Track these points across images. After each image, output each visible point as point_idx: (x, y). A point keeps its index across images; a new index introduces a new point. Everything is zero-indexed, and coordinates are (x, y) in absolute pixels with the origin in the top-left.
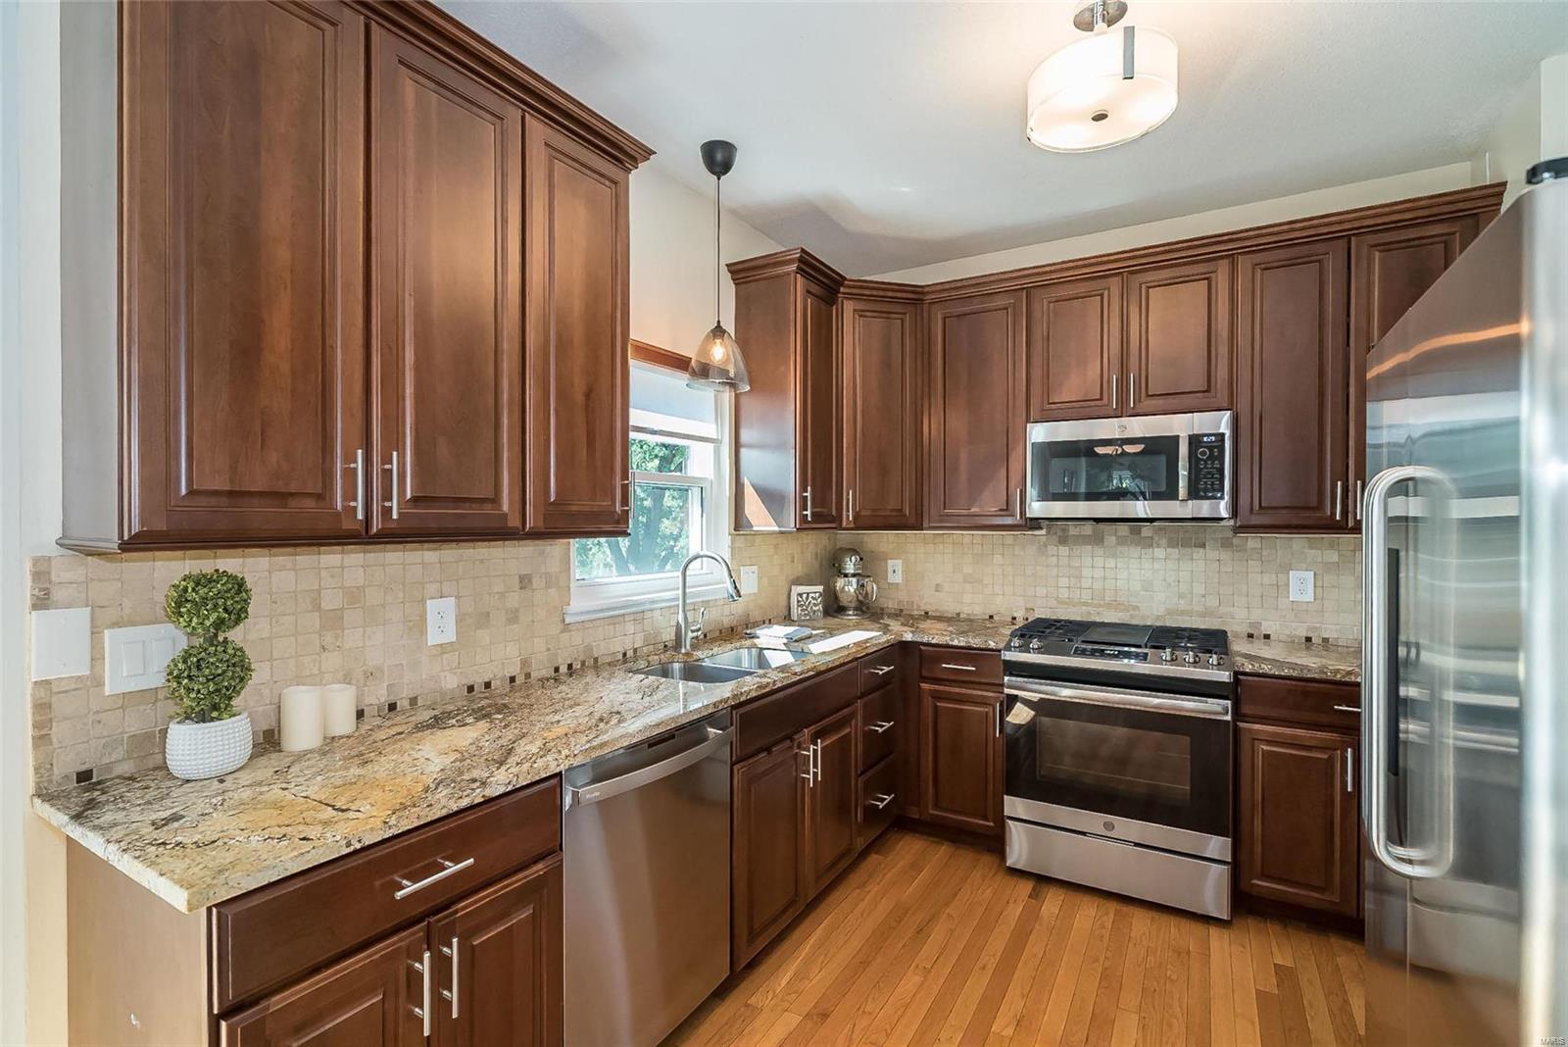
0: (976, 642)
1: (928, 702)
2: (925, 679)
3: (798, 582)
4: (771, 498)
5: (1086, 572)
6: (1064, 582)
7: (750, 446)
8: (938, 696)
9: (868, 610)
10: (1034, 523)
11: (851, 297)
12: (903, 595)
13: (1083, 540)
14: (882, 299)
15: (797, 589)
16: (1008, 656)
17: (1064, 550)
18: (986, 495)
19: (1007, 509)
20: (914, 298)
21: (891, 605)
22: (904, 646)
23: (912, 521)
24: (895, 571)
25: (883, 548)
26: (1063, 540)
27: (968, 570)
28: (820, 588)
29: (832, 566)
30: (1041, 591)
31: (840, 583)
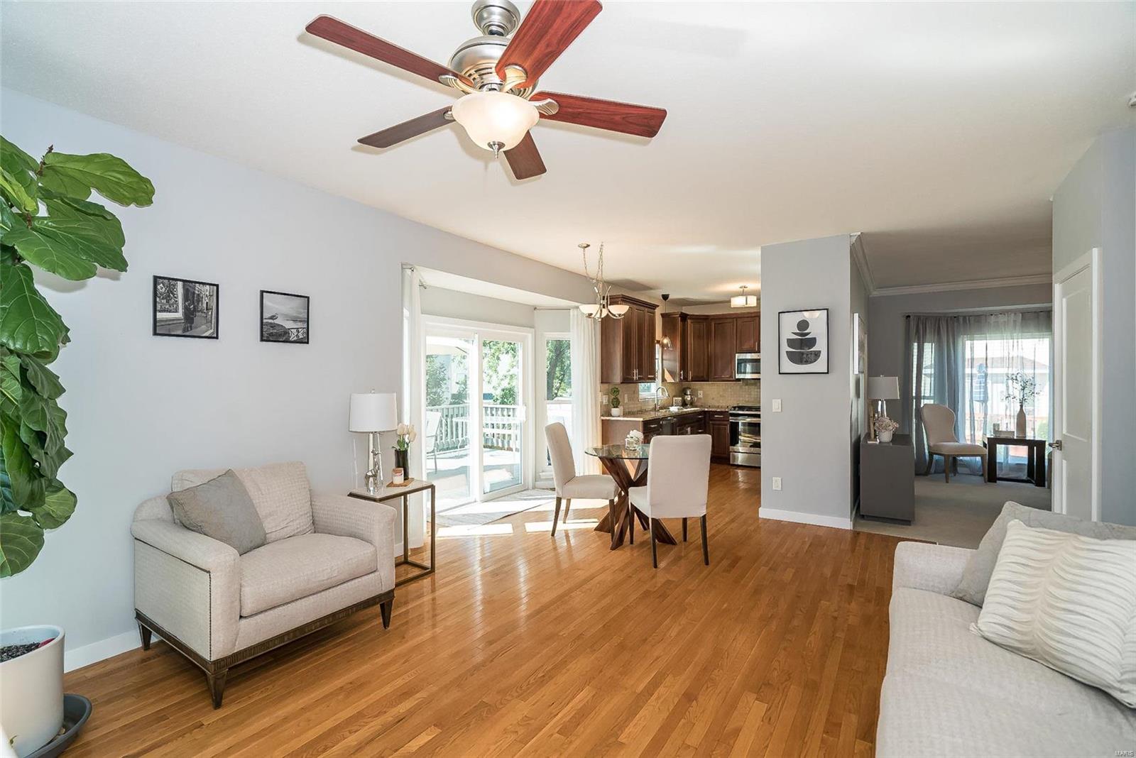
0: (723, 410)
1: (711, 426)
2: (711, 420)
3: (674, 396)
4: (672, 374)
5: (753, 393)
6: (747, 396)
7: (666, 360)
8: (713, 424)
9: (692, 404)
10: (739, 380)
11: (691, 319)
12: (703, 401)
13: (752, 384)
14: (698, 319)
15: (675, 399)
16: (731, 412)
17: (747, 387)
18: (726, 373)
19: (731, 377)
20: (706, 318)
21: (699, 404)
22: (705, 412)
23: (706, 379)
24: (700, 394)
25: (697, 387)
26: (747, 385)
27: (721, 393)
28: (680, 398)
29: (683, 393)
30: (741, 399)
31: (686, 396)
